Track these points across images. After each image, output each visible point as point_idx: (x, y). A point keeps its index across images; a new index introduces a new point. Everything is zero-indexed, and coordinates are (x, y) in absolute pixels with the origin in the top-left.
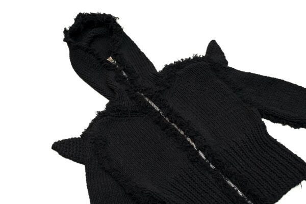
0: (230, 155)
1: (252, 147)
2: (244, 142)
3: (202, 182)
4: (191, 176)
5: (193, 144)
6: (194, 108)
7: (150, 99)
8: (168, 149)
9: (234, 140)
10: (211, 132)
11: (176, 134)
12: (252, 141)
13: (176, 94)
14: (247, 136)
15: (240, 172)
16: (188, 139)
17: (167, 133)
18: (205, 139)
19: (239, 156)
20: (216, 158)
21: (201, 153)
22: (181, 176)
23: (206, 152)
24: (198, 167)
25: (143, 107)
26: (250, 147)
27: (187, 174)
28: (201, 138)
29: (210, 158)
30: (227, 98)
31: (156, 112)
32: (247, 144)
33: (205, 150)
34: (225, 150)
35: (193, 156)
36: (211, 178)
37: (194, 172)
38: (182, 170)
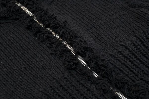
0: (119, 60)
1: (146, 51)
2: (135, 45)
3: (81, 95)
4: (66, 88)
5: (70, 48)
6: (74, 14)
7: (22, 4)
8: (39, 56)
9: (123, 44)
10: (94, 36)
11: (50, 37)
12: (145, 44)
13: (54, 3)
14: (139, 38)
15: (133, 81)
16: (65, 43)
17: (39, 38)
18: (85, 42)
19: (130, 61)
20: (100, 63)
21: (80, 59)
22: (52, 89)
23: (87, 57)
24: (77, 77)
25: (13, 12)
26: (144, 50)
27: (61, 86)
28: (80, 41)
29: (92, 64)
30: (111, 5)
31: (28, 16)
32: (139, 47)
33: (85, 54)
34: (111, 55)
35: (69, 62)
36: (95, 89)
37: (71, 83)
38: (54, 80)
